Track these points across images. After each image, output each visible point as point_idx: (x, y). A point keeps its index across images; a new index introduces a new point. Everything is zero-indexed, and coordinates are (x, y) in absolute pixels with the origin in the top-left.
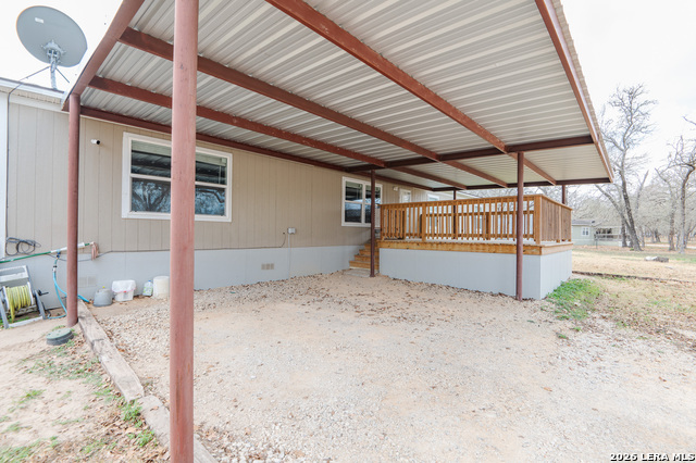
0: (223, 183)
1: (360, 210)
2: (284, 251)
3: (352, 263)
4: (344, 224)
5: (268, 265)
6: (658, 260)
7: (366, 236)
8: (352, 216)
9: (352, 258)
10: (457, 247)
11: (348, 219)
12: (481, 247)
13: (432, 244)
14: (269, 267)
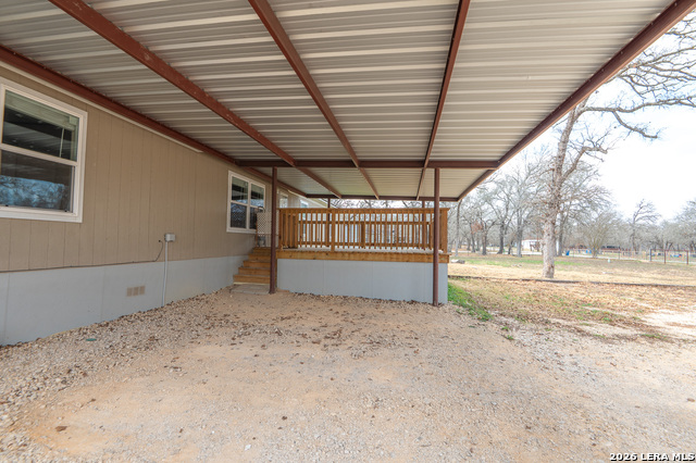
0: (67, 155)
1: (245, 213)
2: (159, 266)
3: (236, 277)
4: (229, 229)
5: (136, 289)
6: (458, 262)
7: (250, 244)
8: (237, 221)
9: (236, 272)
10: (370, 257)
11: (234, 224)
12: (395, 256)
13: (342, 253)
14: (137, 291)
